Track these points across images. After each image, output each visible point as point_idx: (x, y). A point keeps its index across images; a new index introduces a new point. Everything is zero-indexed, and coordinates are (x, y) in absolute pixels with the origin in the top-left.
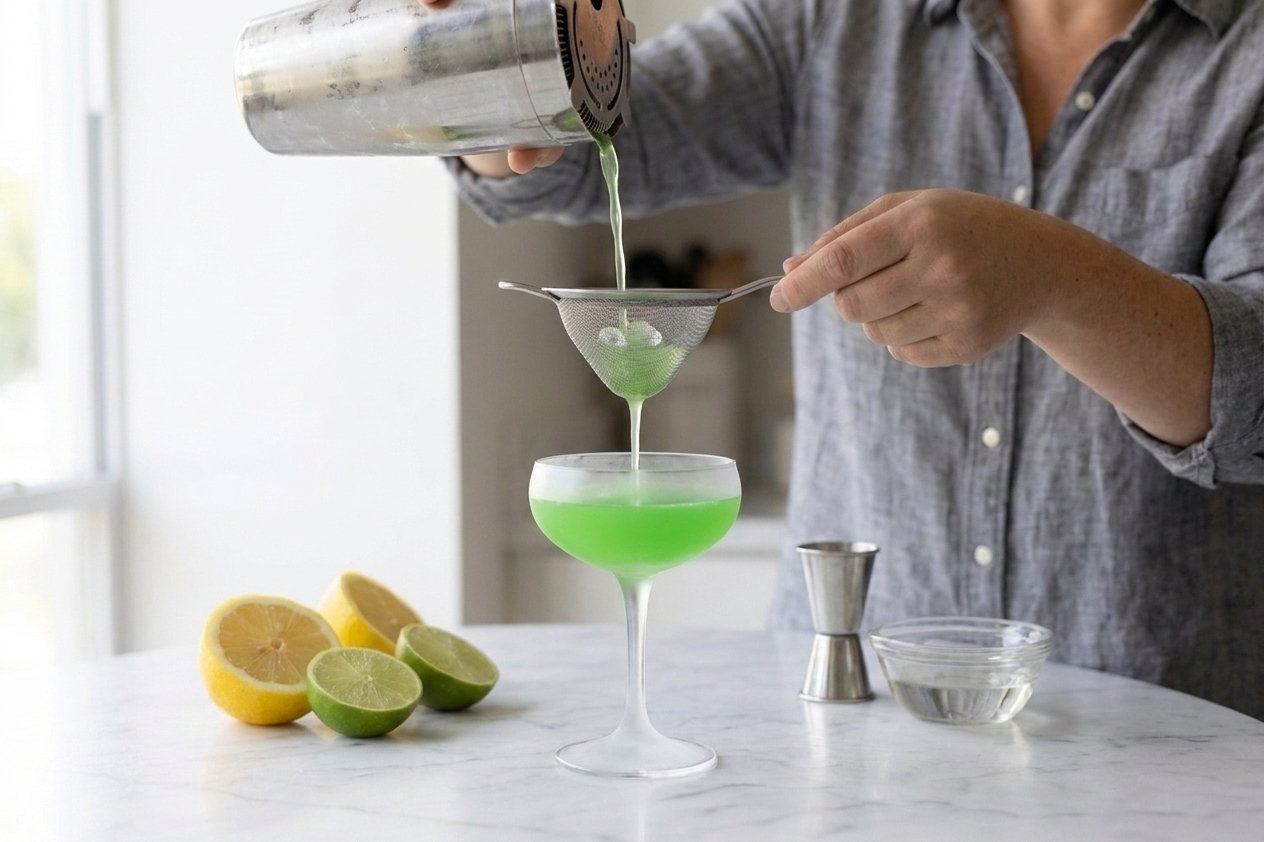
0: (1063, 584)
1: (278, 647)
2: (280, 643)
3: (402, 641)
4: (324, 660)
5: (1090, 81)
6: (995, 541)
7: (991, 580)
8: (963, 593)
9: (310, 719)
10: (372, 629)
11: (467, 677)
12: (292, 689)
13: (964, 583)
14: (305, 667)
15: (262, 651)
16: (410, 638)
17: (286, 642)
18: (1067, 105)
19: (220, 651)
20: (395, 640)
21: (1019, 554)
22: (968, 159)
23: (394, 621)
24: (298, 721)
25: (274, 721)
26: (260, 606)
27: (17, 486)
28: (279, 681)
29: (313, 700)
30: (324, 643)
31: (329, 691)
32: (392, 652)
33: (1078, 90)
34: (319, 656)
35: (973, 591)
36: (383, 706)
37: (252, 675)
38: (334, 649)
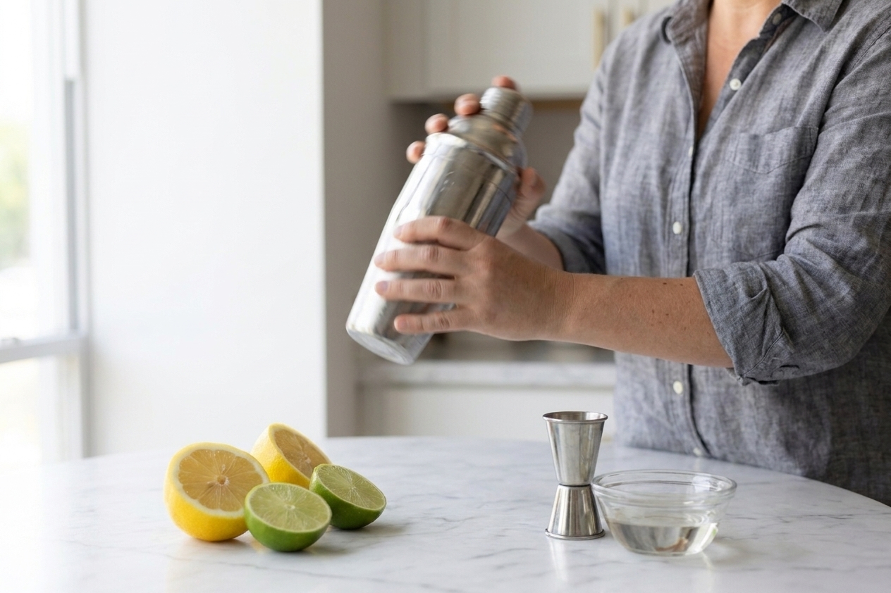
0: (728, 411)
1: (222, 482)
2: (225, 479)
3: (315, 477)
4: (257, 493)
5: (738, 71)
6: (683, 378)
7: (684, 406)
8: (671, 413)
9: (247, 536)
10: (293, 467)
11: (362, 504)
12: (235, 515)
13: (670, 406)
14: (244, 497)
15: (211, 486)
16: (320, 475)
17: (229, 479)
18: (725, 87)
19: (181, 485)
20: (310, 475)
21: (699, 388)
22: (667, 128)
23: (309, 461)
24: (237, 538)
25: (219, 538)
26: (209, 451)
27: (16, 340)
28: (224, 509)
29: (249, 524)
30: (257, 479)
31: (262, 517)
32: (306, 485)
33: (731, 77)
34: (255, 489)
35: (675, 412)
36: (303, 528)
37: (203, 504)
38: (265, 484)
